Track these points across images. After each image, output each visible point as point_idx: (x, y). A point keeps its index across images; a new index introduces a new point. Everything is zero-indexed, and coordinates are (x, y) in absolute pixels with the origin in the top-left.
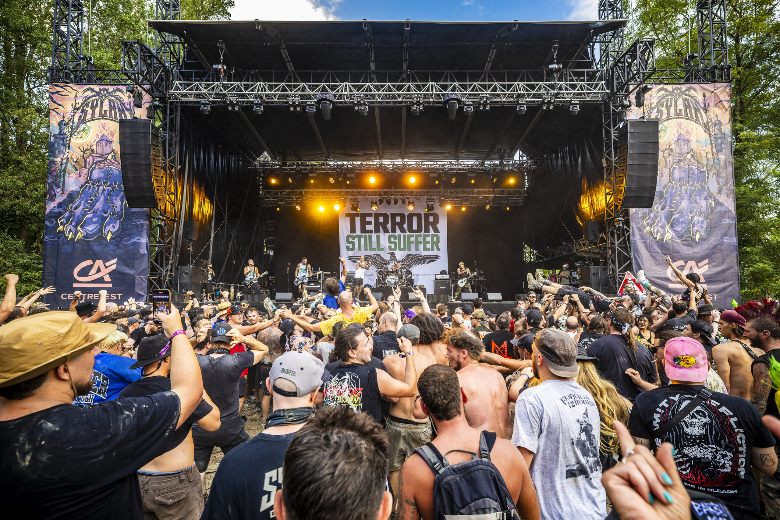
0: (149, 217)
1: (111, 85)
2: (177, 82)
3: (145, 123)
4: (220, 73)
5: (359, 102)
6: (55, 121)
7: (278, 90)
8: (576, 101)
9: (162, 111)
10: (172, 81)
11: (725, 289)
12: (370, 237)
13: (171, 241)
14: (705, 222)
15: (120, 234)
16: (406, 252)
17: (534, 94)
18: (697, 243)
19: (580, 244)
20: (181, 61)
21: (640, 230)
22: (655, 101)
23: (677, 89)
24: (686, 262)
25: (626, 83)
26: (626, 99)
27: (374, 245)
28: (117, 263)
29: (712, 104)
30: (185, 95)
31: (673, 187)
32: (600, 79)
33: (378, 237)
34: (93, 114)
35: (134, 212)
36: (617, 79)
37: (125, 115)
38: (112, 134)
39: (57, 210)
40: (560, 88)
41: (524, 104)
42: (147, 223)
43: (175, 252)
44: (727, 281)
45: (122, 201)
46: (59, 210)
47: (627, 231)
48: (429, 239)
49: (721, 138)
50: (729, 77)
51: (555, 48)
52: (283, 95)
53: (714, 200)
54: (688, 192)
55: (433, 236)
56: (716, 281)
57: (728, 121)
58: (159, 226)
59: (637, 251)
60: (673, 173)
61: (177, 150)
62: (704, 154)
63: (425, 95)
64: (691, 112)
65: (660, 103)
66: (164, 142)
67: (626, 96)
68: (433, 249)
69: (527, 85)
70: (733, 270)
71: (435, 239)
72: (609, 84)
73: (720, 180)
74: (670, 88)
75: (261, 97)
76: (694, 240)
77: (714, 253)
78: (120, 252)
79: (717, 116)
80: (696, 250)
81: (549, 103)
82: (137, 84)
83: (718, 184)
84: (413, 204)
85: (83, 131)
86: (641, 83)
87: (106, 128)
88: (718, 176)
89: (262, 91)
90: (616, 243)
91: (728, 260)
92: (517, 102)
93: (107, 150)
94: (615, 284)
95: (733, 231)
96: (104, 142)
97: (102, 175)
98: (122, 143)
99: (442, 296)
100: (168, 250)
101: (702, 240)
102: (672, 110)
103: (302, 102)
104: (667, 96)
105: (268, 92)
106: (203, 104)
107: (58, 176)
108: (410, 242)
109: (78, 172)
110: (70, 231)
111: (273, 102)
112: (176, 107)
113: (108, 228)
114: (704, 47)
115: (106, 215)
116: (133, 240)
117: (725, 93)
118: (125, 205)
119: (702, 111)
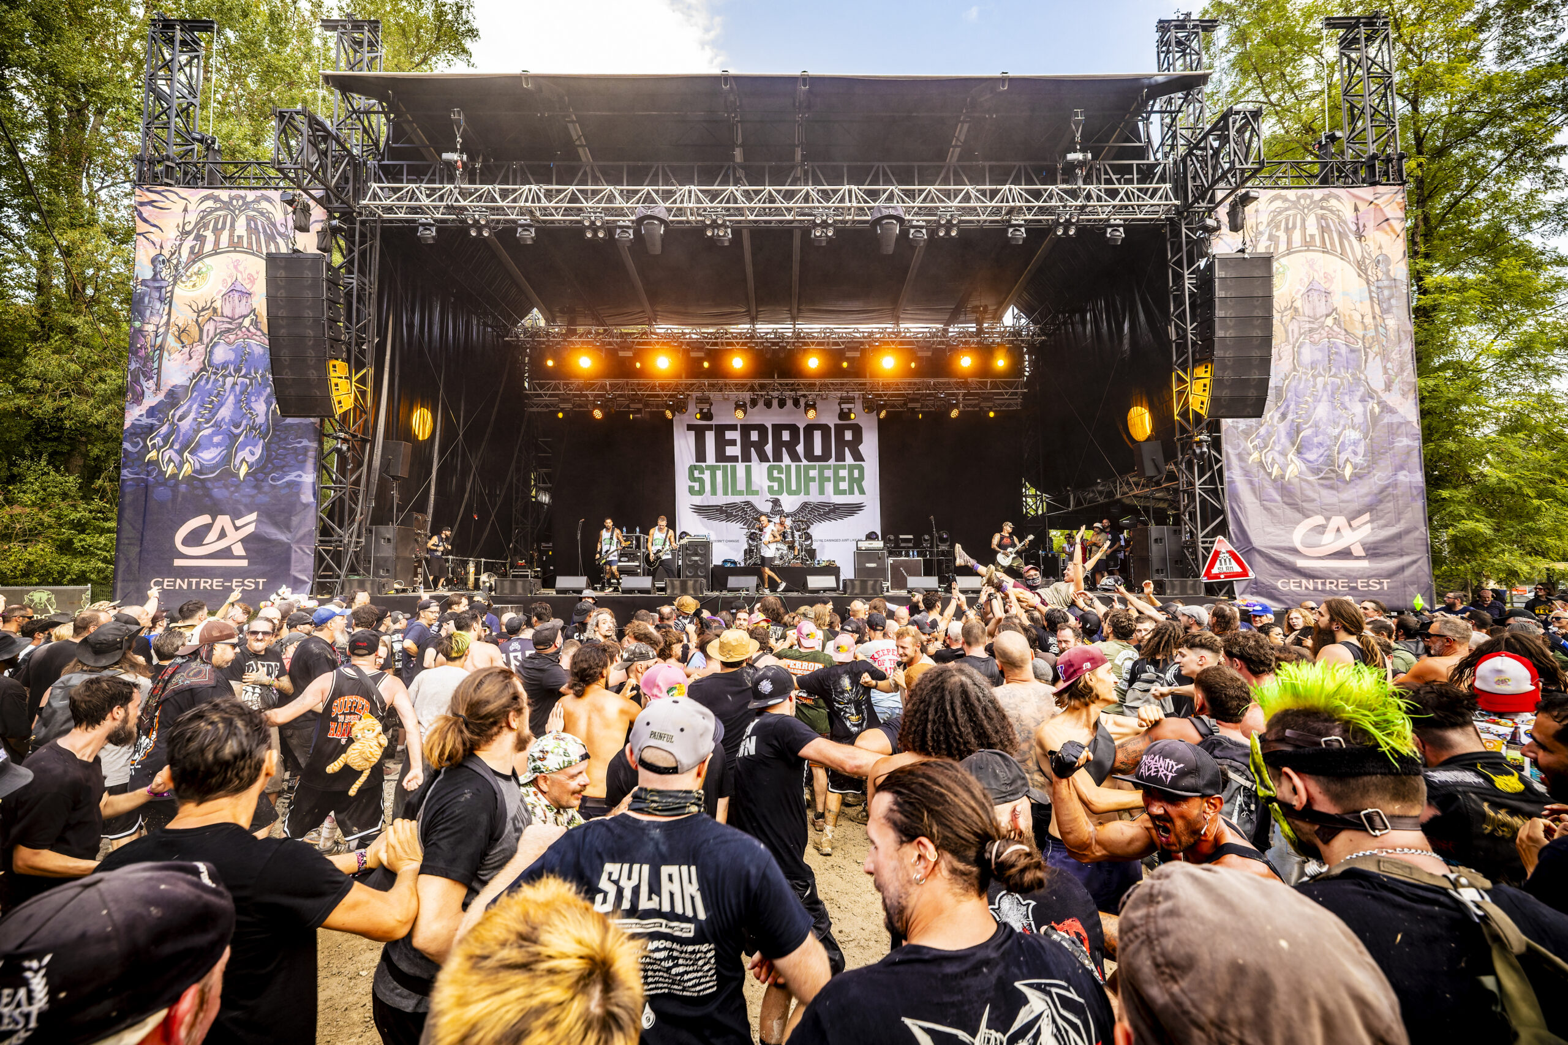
0: (320, 435)
1: (250, 188)
2: (375, 185)
3: (316, 260)
4: (456, 169)
5: (714, 221)
6: (143, 254)
7: (561, 200)
8: (1116, 220)
9: (345, 238)
10: (365, 182)
11: (1402, 569)
12: (734, 469)
13: (359, 477)
14: (1362, 443)
15: (264, 467)
16: (802, 498)
17: (1040, 208)
18: (1347, 483)
19: (1128, 483)
20: (382, 144)
21: (1240, 457)
22: (1264, 218)
23: (1305, 197)
24: (1328, 519)
25: (1211, 187)
26: (1210, 216)
27: (741, 485)
28: (257, 521)
29: (1371, 225)
30: (389, 209)
31: (1300, 379)
32: (1162, 179)
33: (748, 471)
34: (217, 242)
35: (291, 425)
36: (1194, 179)
37: (277, 244)
38: (252, 280)
39: (145, 421)
40: (1088, 197)
41: (1021, 226)
42: (315, 445)
43: (366, 498)
44: (1408, 554)
45: (268, 403)
46: (150, 421)
47: (1218, 461)
48: (843, 473)
49: (1390, 287)
50: (1401, 176)
51: (1077, 124)
52: (571, 209)
53: (1379, 403)
54: (1329, 388)
55: (851, 468)
56: (1386, 555)
57: (1401, 255)
58: (339, 451)
59: (1235, 497)
60: (1299, 353)
61: (373, 310)
62: (1357, 317)
63: (837, 209)
64: (1331, 239)
65: (1274, 223)
66: (349, 294)
67: (1210, 211)
68: (852, 492)
69: (1027, 191)
70: (1417, 534)
71: (856, 473)
72: (1180, 189)
73: (1389, 365)
74: (1291, 194)
75: (531, 213)
76: (1341, 478)
77: (1381, 501)
78: (262, 499)
79: (1380, 248)
80: (1346, 495)
81: (1068, 222)
82: (299, 187)
83: (1385, 370)
84: (814, 407)
85: (198, 273)
86: (1237, 187)
87: (240, 268)
88: (1385, 356)
89: (533, 201)
90: (1197, 483)
91: (1408, 515)
92: (1009, 221)
93: (242, 309)
94: (1197, 558)
95: (1415, 461)
96: (237, 295)
97: (232, 356)
98: (271, 300)
99: (870, 583)
100: (355, 494)
101: (1357, 477)
102: (1297, 236)
103: (608, 222)
104: (1287, 209)
105: (545, 203)
106: (423, 225)
107: (148, 359)
108: (809, 479)
109: (187, 350)
110: (170, 460)
111: (552, 222)
112: (373, 231)
113: (241, 455)
114: (1353, 119)
115: (237, 431)
116: (287, 479)
117: (1394, 205)
118: (274, 412)
119: (1352, 238)
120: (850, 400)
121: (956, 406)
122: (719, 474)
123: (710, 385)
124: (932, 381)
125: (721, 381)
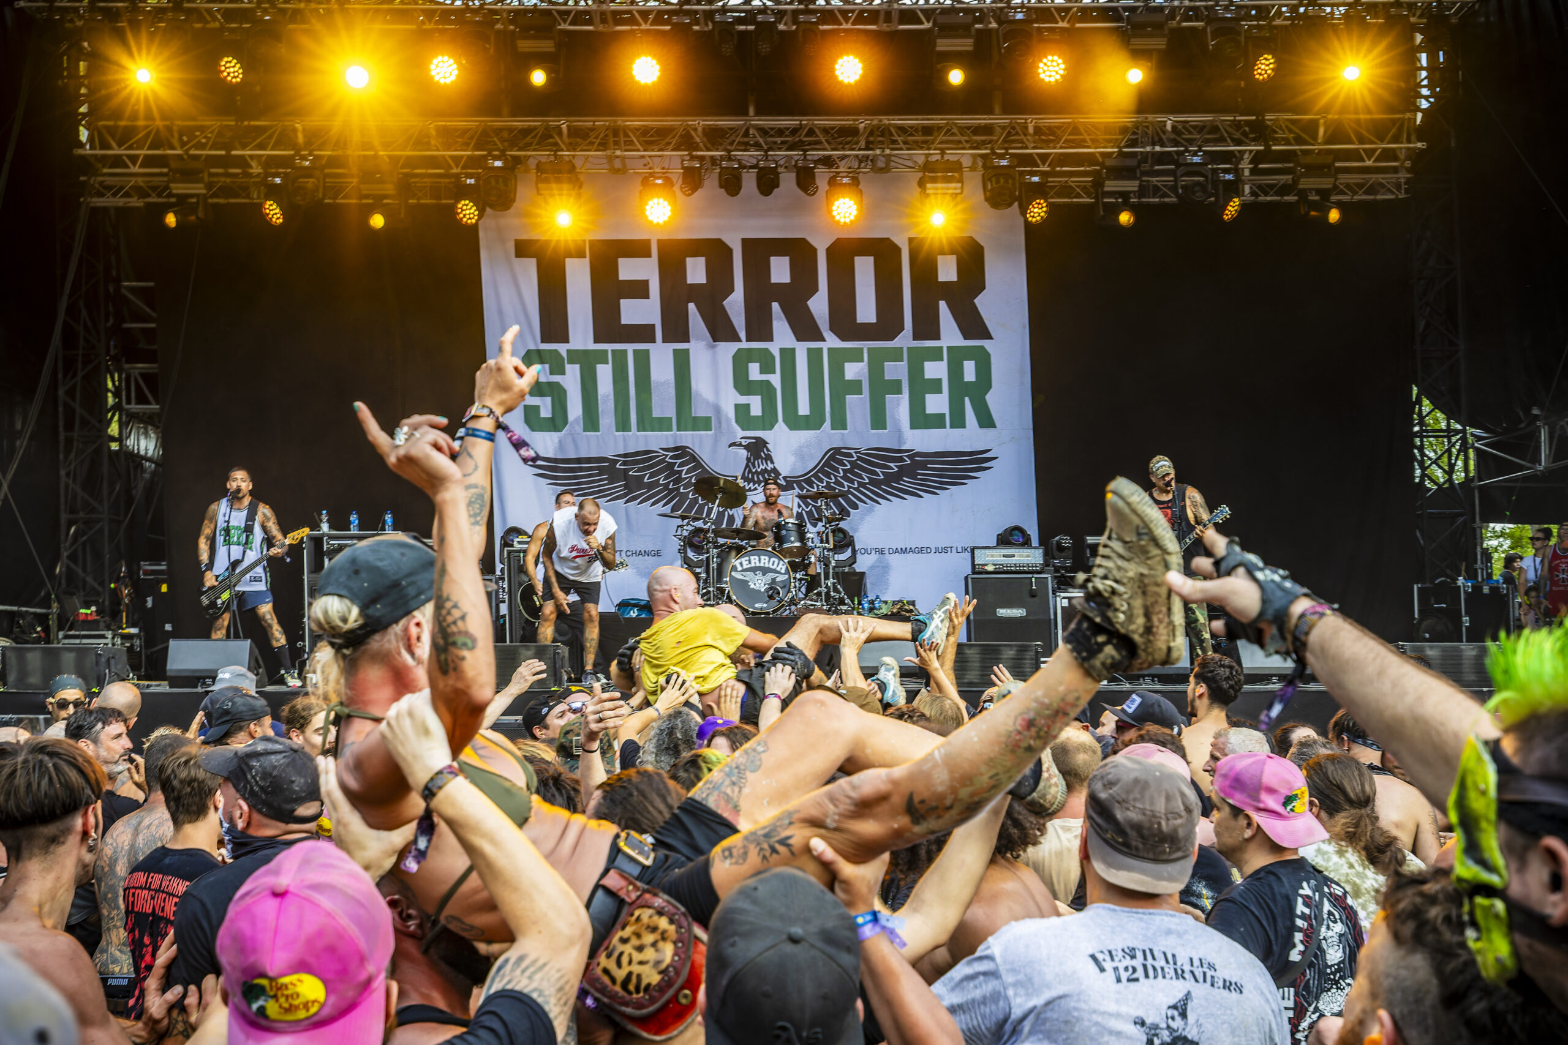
16: (826, 438)
55: (956, 357)
68: (958, 421)
71: (969, 370)
84: (854, 188)
99: (1008, 654)
108: (844, 388)
120: (950, 172)
121: (1235, 188)
123: (574, 132)
124: (1169, 121)
125: (602, 123)
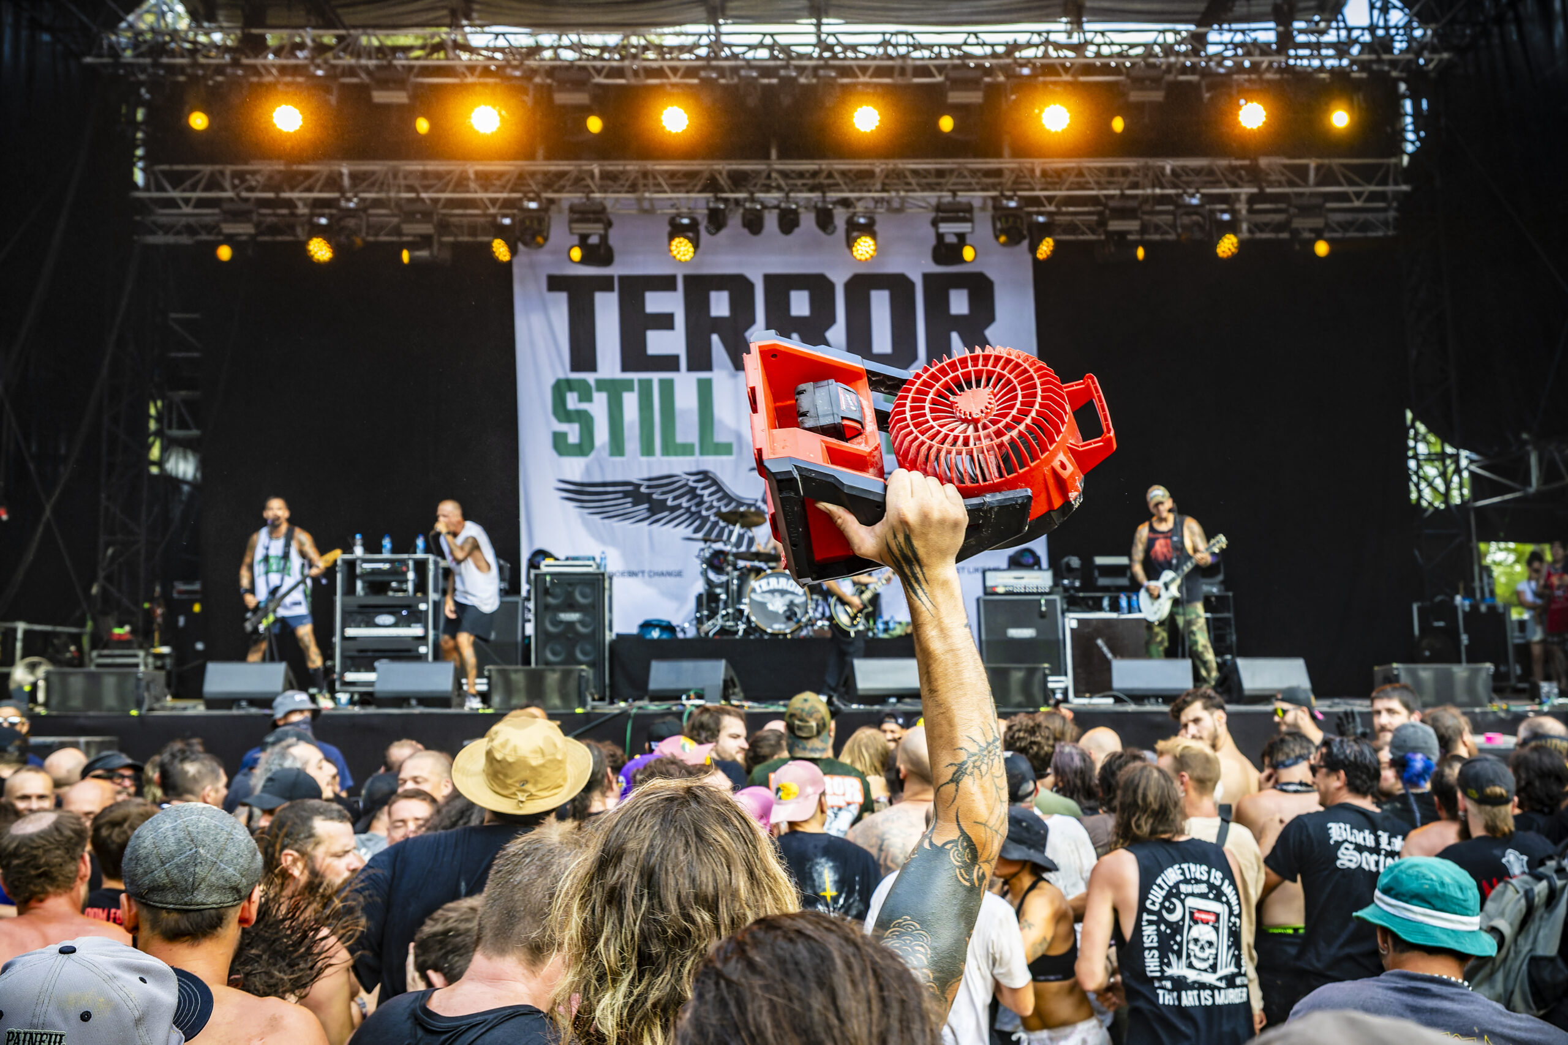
120: (961, 213)
121: (1232, 227)
122: (631, 402)
123: (606, 176)
124: (1168, 165)
125: (632, 167)
